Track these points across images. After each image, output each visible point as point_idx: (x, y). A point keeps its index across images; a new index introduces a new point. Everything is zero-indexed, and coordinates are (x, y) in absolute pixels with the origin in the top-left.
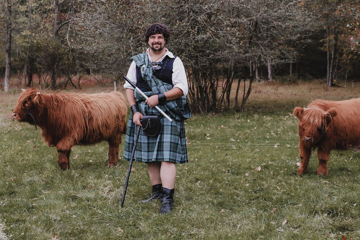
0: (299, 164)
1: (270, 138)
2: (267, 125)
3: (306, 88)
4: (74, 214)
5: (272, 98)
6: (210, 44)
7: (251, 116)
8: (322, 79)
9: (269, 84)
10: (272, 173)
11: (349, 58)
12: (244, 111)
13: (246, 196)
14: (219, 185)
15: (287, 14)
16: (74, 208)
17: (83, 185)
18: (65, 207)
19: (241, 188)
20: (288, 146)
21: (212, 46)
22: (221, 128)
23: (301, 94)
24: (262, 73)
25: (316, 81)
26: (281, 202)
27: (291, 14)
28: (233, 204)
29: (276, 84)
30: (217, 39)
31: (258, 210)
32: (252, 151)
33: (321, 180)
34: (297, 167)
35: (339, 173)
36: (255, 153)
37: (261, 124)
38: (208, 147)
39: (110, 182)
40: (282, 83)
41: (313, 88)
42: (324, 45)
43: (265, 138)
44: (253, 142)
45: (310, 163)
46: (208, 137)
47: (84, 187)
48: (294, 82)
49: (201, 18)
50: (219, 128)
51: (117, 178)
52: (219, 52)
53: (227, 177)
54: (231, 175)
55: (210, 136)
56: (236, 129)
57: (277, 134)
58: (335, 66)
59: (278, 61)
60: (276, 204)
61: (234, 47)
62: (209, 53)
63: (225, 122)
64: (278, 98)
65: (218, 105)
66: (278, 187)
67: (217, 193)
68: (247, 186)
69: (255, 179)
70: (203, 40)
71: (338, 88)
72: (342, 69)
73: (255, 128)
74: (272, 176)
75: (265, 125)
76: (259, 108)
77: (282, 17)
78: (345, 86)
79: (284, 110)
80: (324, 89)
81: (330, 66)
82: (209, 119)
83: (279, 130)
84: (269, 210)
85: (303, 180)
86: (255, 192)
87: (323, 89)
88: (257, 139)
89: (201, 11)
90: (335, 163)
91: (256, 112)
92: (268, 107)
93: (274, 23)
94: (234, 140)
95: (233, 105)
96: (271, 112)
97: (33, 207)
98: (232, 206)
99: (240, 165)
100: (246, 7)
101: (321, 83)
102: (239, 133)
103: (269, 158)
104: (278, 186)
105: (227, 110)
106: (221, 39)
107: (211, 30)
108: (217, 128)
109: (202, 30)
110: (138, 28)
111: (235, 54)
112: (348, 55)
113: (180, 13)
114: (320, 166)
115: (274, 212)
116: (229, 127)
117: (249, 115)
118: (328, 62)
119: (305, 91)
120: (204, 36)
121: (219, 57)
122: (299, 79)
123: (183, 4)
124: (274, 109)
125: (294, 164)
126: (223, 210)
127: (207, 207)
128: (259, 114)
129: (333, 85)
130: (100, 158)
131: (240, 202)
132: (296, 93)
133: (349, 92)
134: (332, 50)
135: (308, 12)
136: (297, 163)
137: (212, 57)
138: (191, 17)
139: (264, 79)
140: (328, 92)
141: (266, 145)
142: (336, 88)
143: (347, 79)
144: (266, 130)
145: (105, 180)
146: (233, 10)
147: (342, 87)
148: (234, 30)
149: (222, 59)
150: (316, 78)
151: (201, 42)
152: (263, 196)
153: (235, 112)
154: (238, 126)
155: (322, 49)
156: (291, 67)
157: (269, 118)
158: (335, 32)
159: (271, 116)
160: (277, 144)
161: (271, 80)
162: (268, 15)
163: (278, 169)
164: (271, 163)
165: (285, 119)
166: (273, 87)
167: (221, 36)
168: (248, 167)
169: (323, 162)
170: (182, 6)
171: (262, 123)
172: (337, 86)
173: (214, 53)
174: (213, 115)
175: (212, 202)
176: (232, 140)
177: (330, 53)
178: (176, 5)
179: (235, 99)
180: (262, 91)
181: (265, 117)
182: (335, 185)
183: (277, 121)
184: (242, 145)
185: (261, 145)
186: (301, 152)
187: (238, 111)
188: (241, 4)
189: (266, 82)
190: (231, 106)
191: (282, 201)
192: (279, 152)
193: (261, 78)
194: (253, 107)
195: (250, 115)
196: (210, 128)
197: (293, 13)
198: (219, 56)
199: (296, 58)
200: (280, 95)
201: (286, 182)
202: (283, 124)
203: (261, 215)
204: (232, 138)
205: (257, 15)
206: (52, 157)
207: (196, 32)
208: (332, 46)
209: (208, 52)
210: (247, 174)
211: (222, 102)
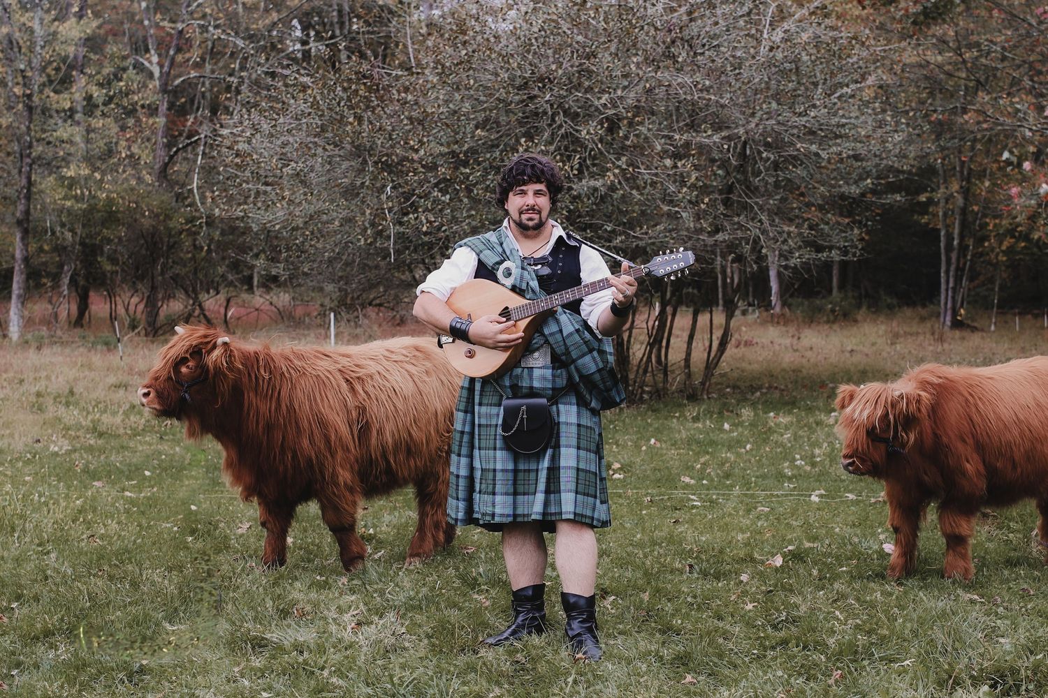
0: (889, 548)
1: (794, 476)
2: (780, 439)
3: (881, 333)
4: (265, 690)
5: (787, 360)
6: (613, 205)
7: (732, 411)
8: (924, 306)
9: (772, 322)
10: (815, 572)
11: (1004, 248)
12: (709, 398)
13: (750, 638)
14: (669, 607)
15: (834, 121)
16: (261, 673)
17: (281, 607)
18: (236, 669)
19: (733, 616)
20: (851, 496)
21: (621, 211)
22: (650, 447)
23: (866, 350)
24: (751, 289)
25: (908, 312)
26: (851, 654)
27: (844, 121)
28: (716, 660)
29: (792, 321)
30: (634, 192)
31: (790, 676)
32: (748, 511)
33: (960, 591)
34: (883, 555)
35: (1006, 572)
36: (758, 518)
37: (764, 435)
38: (621, 501)
39: (353, 598)
40: (811, 318)
41: (902, 332)
42: (931, 210)
43: (780, 477)
44: (747, 484)
45: (920, 544)
46: (615, 472)
47: (284, 613)
48: (844, 317)
49: (589, 131)
50: (644, 448)
51: (375, 586)
52: (641, 228)
53: (690, 586)
54: (698, 578)
55: (621, 469)
56: (693, 450)
57: (813, 465)
58: (963, 270)
59: (809, 255)
60: (838, 659)
61: (684, 215)
62: (613, 231)
63: (658, 428)
64: (804, 361)
65: (635, 382)
66: (837, 613)
67: (667, 630)
68: (750, 611)
69: (771, 591)
70: (593, 195)
71: (973, 332)
72: (982, 278)
73: (748, 447)
74: (817, 582)
75: (774, 437)
76: (753, 389)
77: (821, 130)
78: (993, 328)
79: (825, 395)
80: (933, 334)
81: (947, 272)
82: (611, 422)
83: (817, 451)
84: (820, 676)
85: (905, 593)
86: (775, 627)
87: (928, 336)
88: (757, 477)
89: (588, 112)
90: (991, 546)
91: (743, 400)
92: (776, 388)
93: (799, 146)
94: (693, 482)
95: (676, 380)
96: (788, 404)
97: (142, 670)
98: (715, 664)
99: (721, 552)
100: (717, 102)
101: (923, 319)
102: (702, 460)
103: (799, 532)
104: (838, 608)
105: (659, 396)
106: (646, 191)
107: (619, 167)
108: (638, 447)
109: (593, 164)
110: (406, 159)
111: (685, 233)
112: (1000, 238)
113: (527, 117)
114: (951, 552)
115: (836, 681)
116: (672, 445)
117: (725, 410)
118: (943, 258)
119: (879, 341)
120: (598, 183)
121: (641, 243)
122: (859, 307)
123: (536, 92)
124: (794, 394)
125: (876, 547)
126: (689, 678)
127: (644, 667)
128: (754, 405)
129: (957, 324)
130: (314, 531)
131: (736, 653)
132: (855, 348)
133: (1006, 346)
134: (954, 224)
135: (893, 117)
136: (884, 546)
137: (621, 242)
138: (560, 126)
139: (759, 307)
140: (946, 346)
141: (786, 495)
142: (966, 333)
143: (998, 308)
144: (781, 453)
145: (341, 594)
146: (678, 109)
147: (982, 330)
148: (685, 165)
149: (648, 249)
150: (908, 305)
151: (589, 199)
152: (798, 639)
153: (685, 402)
154: (698, 442)
155: (925, 219)
156: (835, 272)
157: (784, 419)
158: (962, 172)
159: (790, 412)
160: (817, 492)
161: (778, 309)
162: (779, 123)
163: (831, 563)
164: (811, 545)
165: (831, 421)
166: (784, 329)
167: (645, 183)
168: (746, 555)
169: (956, 541)
170: (532, 98)
171: (765, 433)
172: (969, 326)
173: (624, 232)
174: (621, 409)
175: (657, 654)
176: (687, 480)
177: (947, 231)
178: (518, 94)
179: (683, 363)
180: (755, 341)
181: (772, 414)
182: (998, 606)
183: (810, 428)
184: (718, 494)
185: (772, 495)
186: (893, 512)
187: (693, 398)
188: (701, 90)
189: (765, 314)
190: (672, 385)
191: (856, 652)
192: (826, 514)
193: (750, 305)
194: (734, 387)
195: (728, 411)
196: (618, 446)
197: (850, 118)
198: (641, 239)
199: (860, 247)
200: (809, 354)
201: (858, 599)
202: (828, 435)
203: (803, 692)
204: (685, 475)
205: (748, 122)
206: (176, 529)
207: (576, 172)
208: (953, 212)
209: (609, 229)
210: (744, 578)
211: (645, 371)
